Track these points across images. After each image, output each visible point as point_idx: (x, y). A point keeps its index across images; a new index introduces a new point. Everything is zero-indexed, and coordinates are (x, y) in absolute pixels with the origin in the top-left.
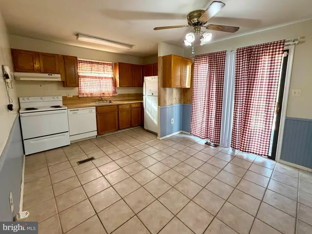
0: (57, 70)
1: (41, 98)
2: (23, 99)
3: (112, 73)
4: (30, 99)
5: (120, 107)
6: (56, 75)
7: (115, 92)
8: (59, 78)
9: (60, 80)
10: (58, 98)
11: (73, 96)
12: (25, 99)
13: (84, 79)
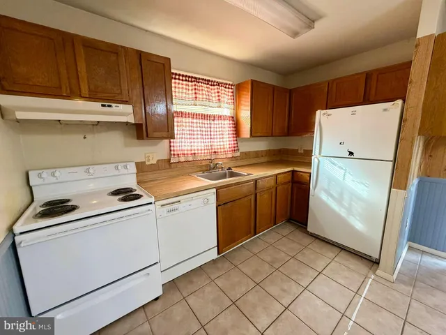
0: (125, 92)
1: (88, 171)
2: (40, 176)
3: (232, 106)
4: (57, 174)
5: (260, 183)
6: (122, 107)
7: (236, 148)
8: (129, 114)
9: (133, 121)
10: (126, 167)
11: (158, 161)
12: (44, 175)
13: (180, 119)
